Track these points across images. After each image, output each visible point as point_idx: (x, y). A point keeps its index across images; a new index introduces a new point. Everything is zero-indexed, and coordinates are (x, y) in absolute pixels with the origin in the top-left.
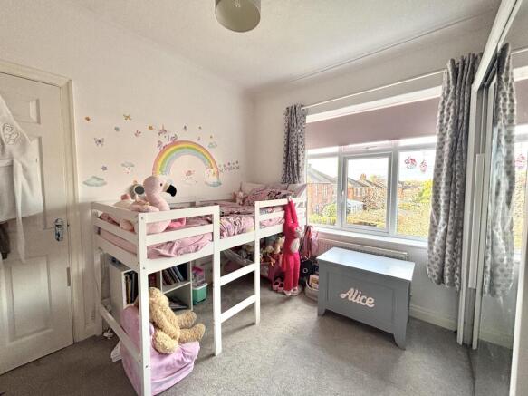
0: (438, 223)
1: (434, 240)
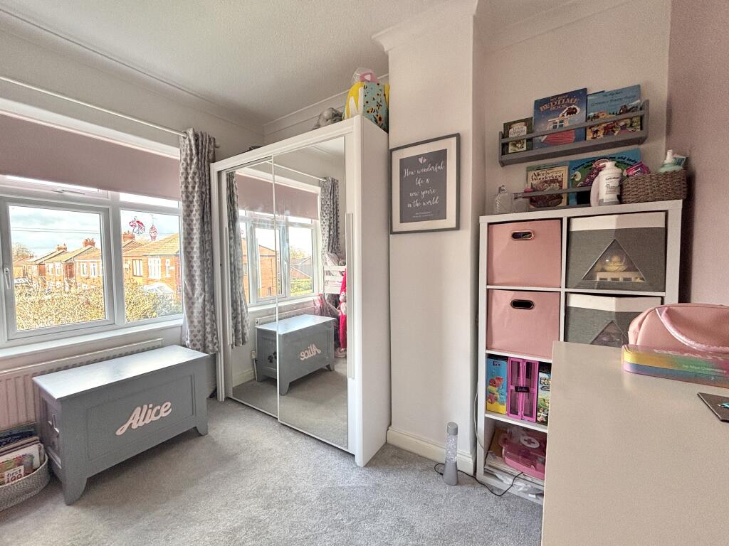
0: (193, 294)
1: (192, 313)
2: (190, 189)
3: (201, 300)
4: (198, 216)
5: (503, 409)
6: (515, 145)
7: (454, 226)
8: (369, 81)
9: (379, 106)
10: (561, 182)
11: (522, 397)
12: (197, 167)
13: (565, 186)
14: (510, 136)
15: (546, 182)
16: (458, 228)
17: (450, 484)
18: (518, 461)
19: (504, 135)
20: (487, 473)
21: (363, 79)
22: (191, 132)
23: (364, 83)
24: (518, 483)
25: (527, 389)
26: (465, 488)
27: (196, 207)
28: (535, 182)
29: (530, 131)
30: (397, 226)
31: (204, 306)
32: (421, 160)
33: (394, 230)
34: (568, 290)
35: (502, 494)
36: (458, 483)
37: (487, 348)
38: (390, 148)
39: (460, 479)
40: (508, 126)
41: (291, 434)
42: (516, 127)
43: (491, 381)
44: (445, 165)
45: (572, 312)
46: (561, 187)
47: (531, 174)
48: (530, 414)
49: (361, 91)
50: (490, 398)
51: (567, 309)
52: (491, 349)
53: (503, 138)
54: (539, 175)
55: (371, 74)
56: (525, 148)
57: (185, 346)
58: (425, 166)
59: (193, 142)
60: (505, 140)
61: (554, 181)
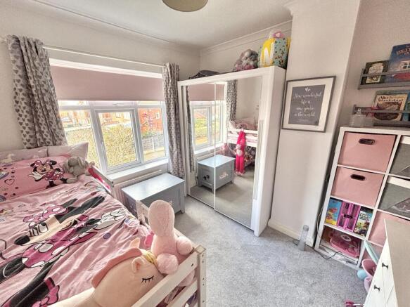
0: (173, 150)
1: (173, 158)
2: (169, 97)
3: (176, 153)
4: (173, 112)
5: (335, 223)
6: (372, 78)
7: (323, 130)
8: (278, 38)
9: (283, 53)
10: (400, 105)
11: (347, 220)
12: (172, 85)
13: (402, 108)
14: (370, 72)
15: (388, 103)
16: (325, 131)
17: (302, 250)
18: (338, 246)
19: (366, 71)
20: (320, 248)
21: (275, 37)
22: (168, 65)
23: (276, 40)
24: (337, 255)
25: (351, 217)
26: (309, 253)
27: (172, 107)
28: (380, 103)
29: (385, 70)
30: (286, 125)
31: (178, 155)
32: (306, 89)
33: (284, 127)
34: (390, 174)
35: (328, 259)
36: (305, 250)
37: (331, 194)
38: (287, 80)
39: (306, 248)
40: (369, 65)
41: (221, 217)
42: (375, 66)
43: (330, 209)
44: (323, 94)
45: (389, 186)
46: (399, 107)
47: (379, 97)
48: (350, 227)
49: (273, 44)
50: (328, 216)
51: (387, 184)
52: (333, 195)
53: (364, 73)
54: (384, 98)
55: (280, 32)
56: (379, 81)
57: (170, 173)
58: (309, 93)
59: (169, 71)
60: (365, 75)
61: (394, 103)
